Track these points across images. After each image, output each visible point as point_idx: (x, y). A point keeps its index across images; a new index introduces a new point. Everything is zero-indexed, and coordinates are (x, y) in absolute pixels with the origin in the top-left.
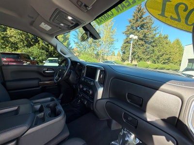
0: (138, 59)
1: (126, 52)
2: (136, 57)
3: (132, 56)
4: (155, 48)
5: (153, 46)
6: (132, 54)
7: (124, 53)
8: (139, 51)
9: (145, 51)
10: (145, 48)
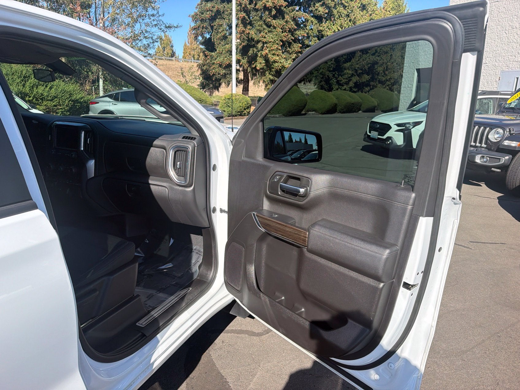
0: (269, 76)
1: (215, 40)
2: (260, 64)
3: (244, 61)
4: (325, 25)
5: (319, 19)
6: (244, 51)
7: (209, 45)
8: (270, 37)
9: (292, 37)
10: (290, 23)
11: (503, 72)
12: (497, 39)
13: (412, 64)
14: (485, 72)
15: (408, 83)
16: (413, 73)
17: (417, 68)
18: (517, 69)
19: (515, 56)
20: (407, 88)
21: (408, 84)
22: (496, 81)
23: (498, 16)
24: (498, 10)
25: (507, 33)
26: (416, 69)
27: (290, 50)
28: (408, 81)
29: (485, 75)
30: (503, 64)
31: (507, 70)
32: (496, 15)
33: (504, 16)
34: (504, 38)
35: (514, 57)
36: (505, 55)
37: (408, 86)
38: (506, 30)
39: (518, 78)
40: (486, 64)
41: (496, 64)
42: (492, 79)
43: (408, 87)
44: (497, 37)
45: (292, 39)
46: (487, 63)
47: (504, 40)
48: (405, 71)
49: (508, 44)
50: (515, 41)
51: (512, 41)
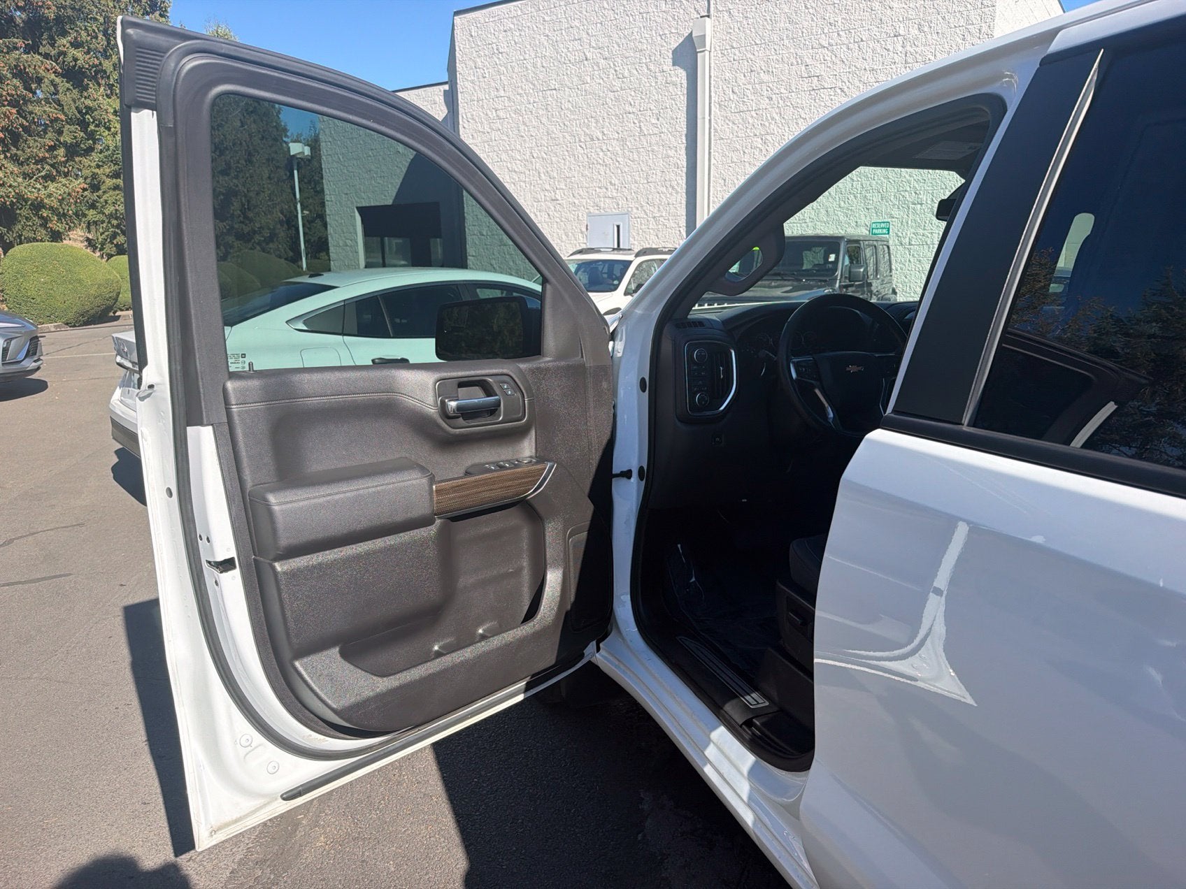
9: (20, 119)
10: (9, 81)
11: (589, 215)
12: (567, 157)
13: (344, 196)
14: (558, 216)
15: (345, 237)
16: (351, 216)
17: (359, 205)
18: (614, 210)
19: (607, 189)
20: (345, 248)
21: (344, 239)
22: (582, 232)
23: (561, 116)
24: (559, 104)
25: (585, 147)
26: (357, 208)
27: (19, 153)
28: (344, 233)
29: (558, 220)
30: (588, 201)
31: (597, 212)
32: (557, 114)
33: (572, 117)
34: (580, 156)
35: (605, 190)
36: (587, 186)
37: (345, 242)
38: (580, 141)
39: (618, 227)
40: (558, 202)
41: (577, 202)
42: (574, 228)
43: (347, 246)
44: (566, 153)
45: (22, 125)
46: (557, 200)
47: (581, 158)
48: (331, 211)
49: (590, 167)
50: (601, 162)
51: (595, 162)
